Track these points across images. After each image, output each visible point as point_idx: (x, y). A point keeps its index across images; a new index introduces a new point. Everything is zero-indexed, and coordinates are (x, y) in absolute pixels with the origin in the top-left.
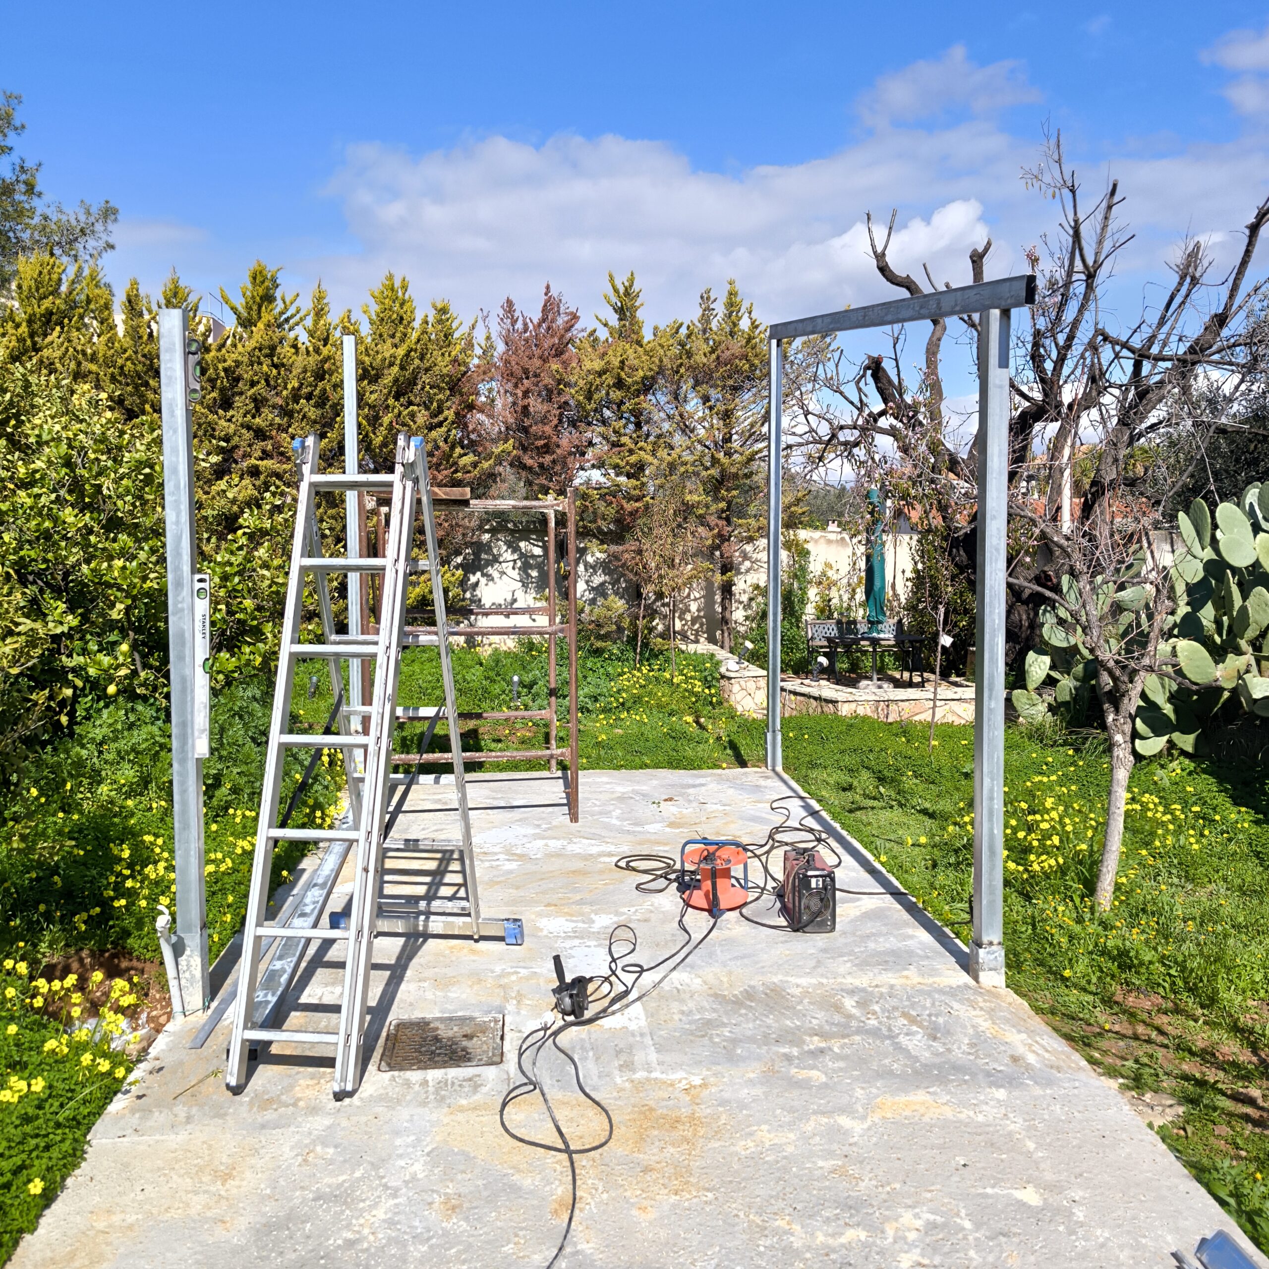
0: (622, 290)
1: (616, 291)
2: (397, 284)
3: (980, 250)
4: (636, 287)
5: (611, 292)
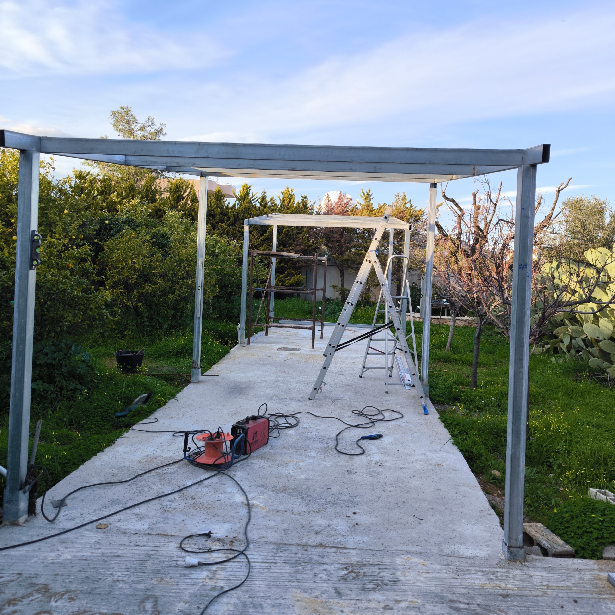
0: (366, 194)
1: (364, 194)
2: (290, 190)
3: (475, 192)
4: (371, 193)
5: (362, 195)
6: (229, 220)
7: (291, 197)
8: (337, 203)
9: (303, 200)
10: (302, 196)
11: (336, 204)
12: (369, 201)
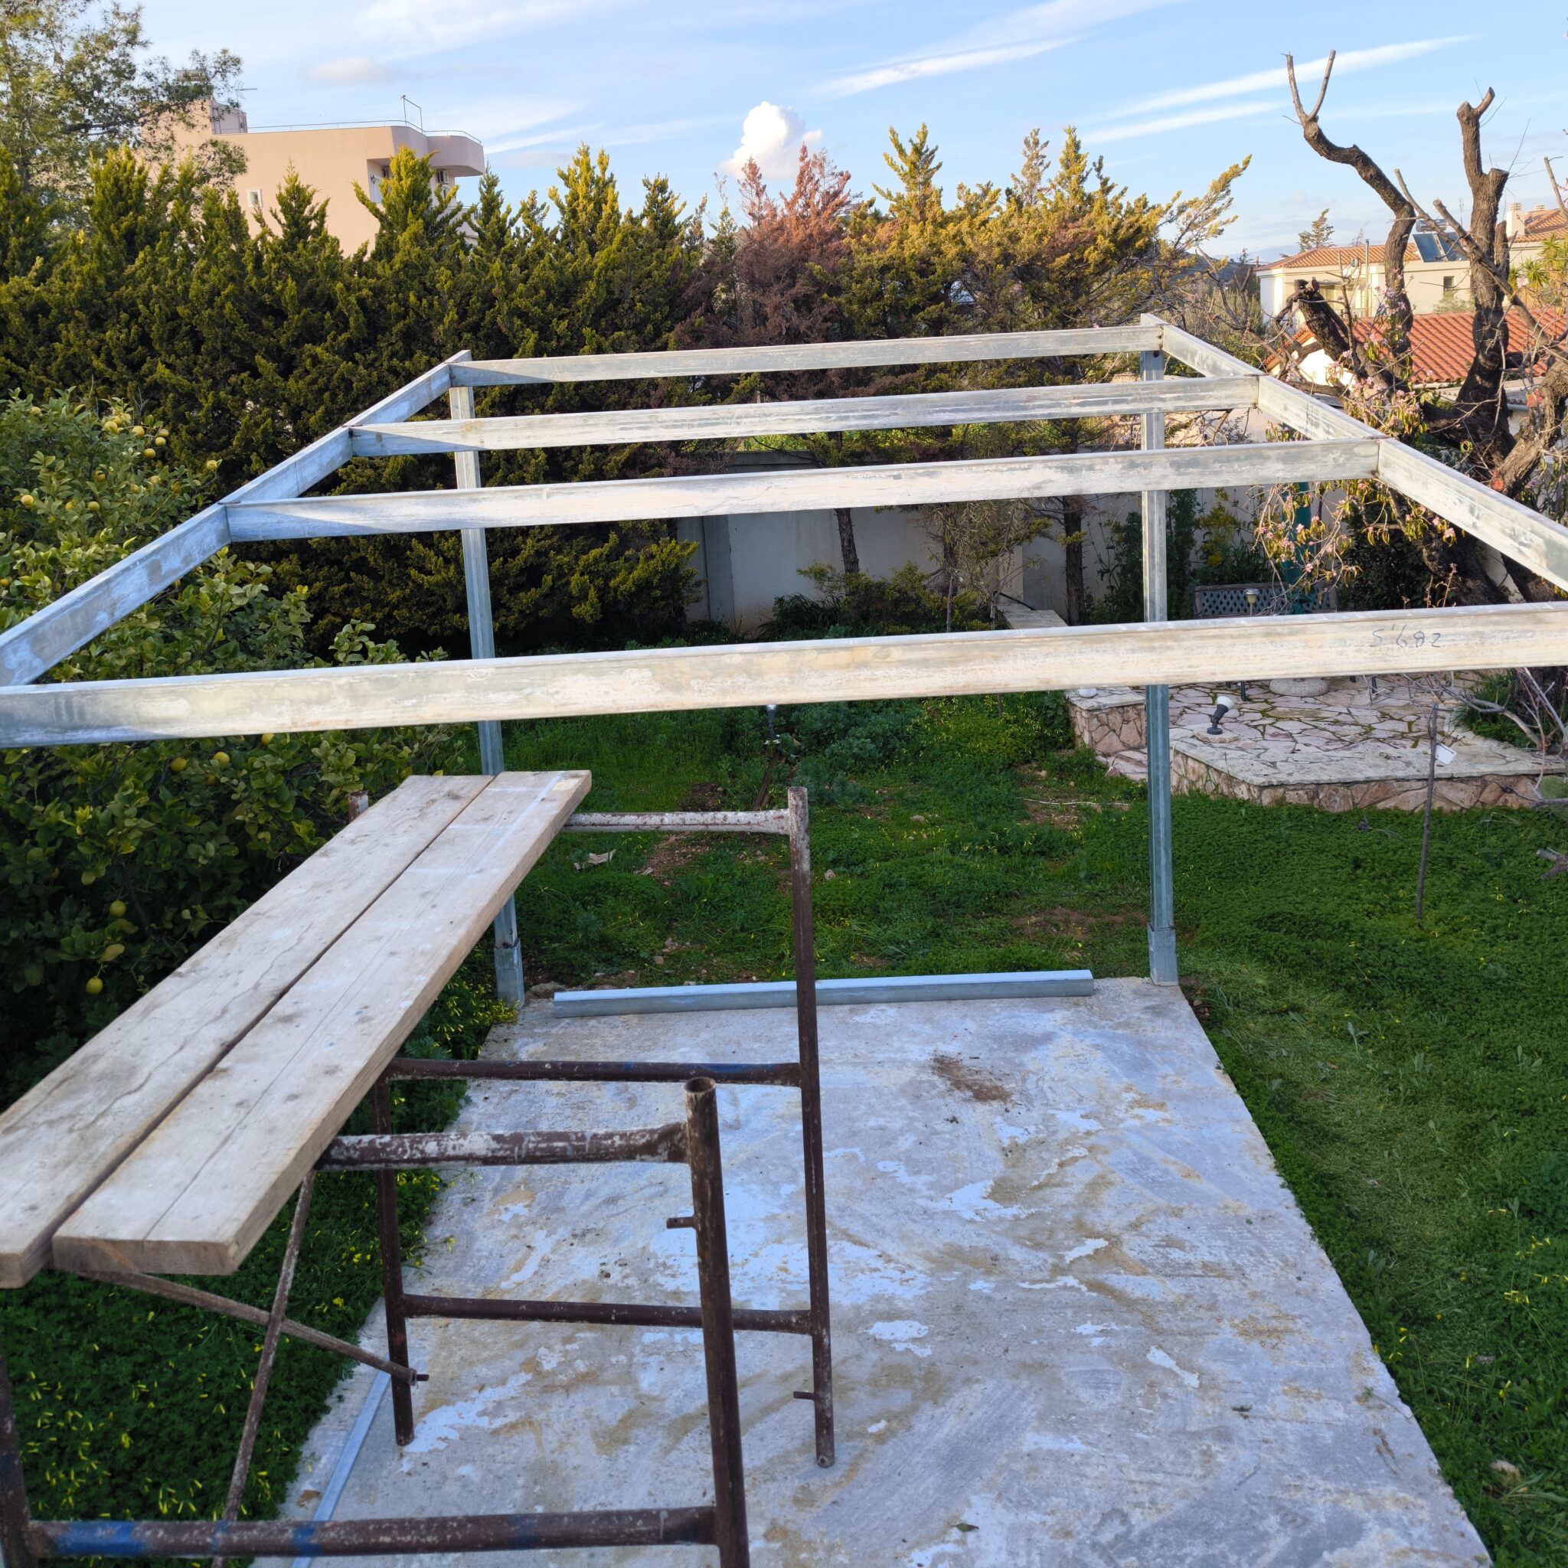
0: (909, 150)
1: (901, 151)
2: (594, 161)
3: (1475, 105)
4: (930, 145)
5: (894, 154)
6: (346, 328)
7: (602, 188)
8: (794, 201)
9: (653, 201)
10: (646, 184)
11: (790, 205)
12: (926, 183)
